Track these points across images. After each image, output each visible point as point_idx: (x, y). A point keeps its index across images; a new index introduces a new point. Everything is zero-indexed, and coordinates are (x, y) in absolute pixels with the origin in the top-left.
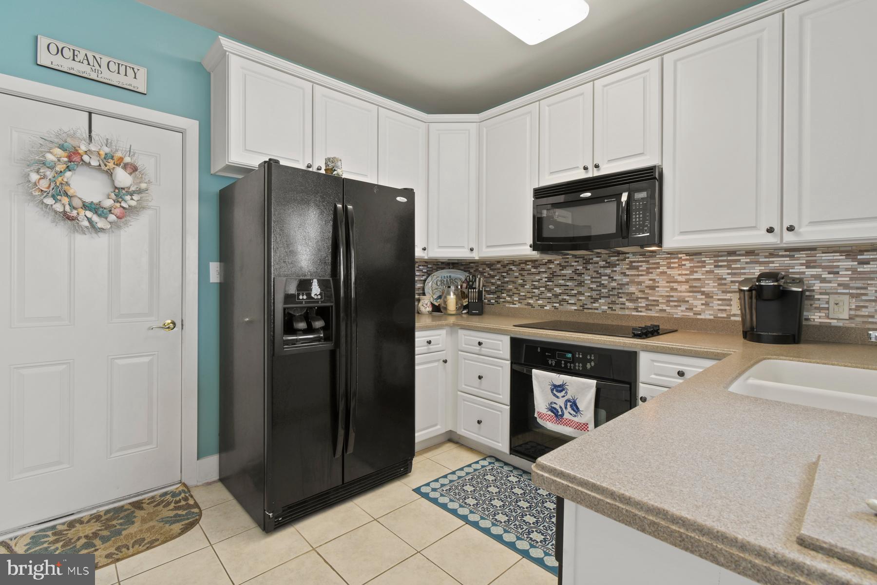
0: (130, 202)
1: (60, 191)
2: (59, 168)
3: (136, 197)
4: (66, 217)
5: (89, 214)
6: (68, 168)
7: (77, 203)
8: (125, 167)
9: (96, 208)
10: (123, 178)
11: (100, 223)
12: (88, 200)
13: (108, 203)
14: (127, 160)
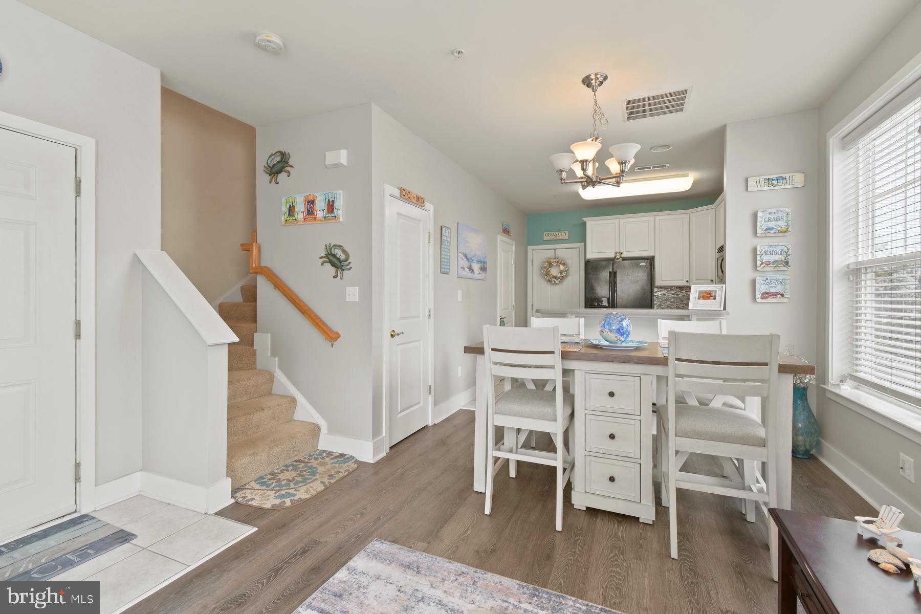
0: (564, 274)
1: (548, 274)
2: (547, 268)
3: (565, 273)
4: (549, 281)
5: (554, 279)
6: (550, 267)
7: (551, 276)
8: (562, 264)
9: (555, 277)
10: (562, 267)
11: (557, 282)
12: (554, 275)
13: (559, 275)
14: (563, 262)
